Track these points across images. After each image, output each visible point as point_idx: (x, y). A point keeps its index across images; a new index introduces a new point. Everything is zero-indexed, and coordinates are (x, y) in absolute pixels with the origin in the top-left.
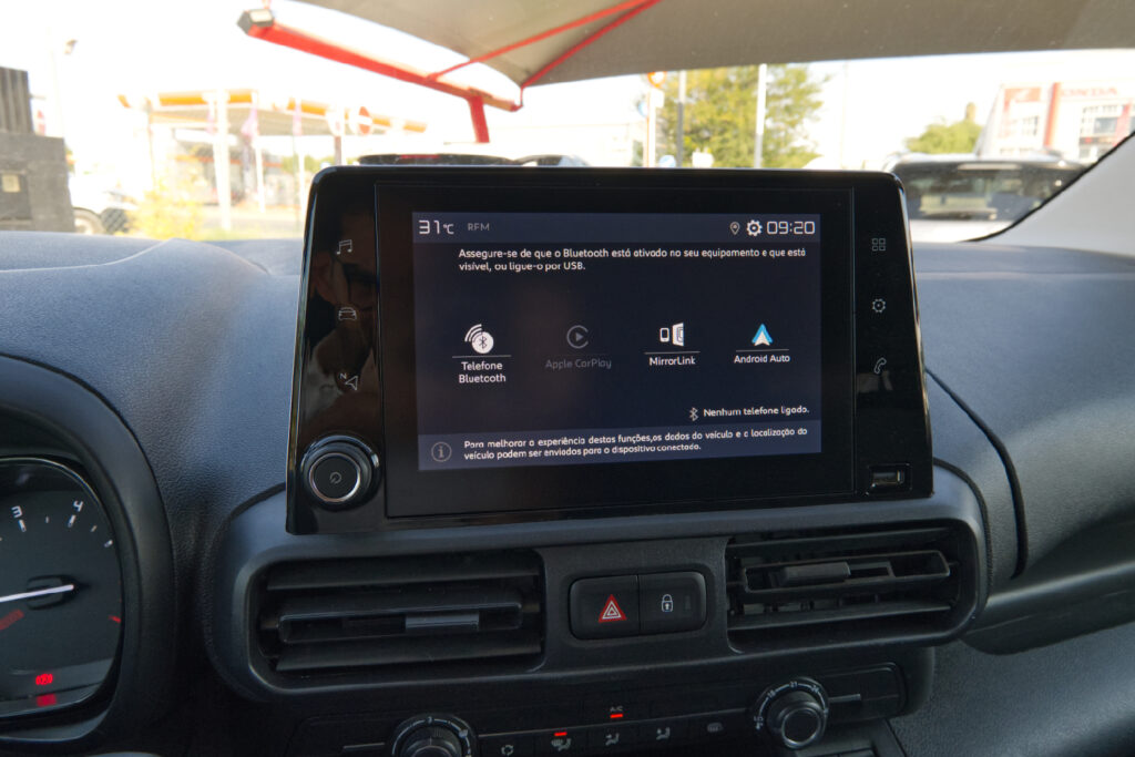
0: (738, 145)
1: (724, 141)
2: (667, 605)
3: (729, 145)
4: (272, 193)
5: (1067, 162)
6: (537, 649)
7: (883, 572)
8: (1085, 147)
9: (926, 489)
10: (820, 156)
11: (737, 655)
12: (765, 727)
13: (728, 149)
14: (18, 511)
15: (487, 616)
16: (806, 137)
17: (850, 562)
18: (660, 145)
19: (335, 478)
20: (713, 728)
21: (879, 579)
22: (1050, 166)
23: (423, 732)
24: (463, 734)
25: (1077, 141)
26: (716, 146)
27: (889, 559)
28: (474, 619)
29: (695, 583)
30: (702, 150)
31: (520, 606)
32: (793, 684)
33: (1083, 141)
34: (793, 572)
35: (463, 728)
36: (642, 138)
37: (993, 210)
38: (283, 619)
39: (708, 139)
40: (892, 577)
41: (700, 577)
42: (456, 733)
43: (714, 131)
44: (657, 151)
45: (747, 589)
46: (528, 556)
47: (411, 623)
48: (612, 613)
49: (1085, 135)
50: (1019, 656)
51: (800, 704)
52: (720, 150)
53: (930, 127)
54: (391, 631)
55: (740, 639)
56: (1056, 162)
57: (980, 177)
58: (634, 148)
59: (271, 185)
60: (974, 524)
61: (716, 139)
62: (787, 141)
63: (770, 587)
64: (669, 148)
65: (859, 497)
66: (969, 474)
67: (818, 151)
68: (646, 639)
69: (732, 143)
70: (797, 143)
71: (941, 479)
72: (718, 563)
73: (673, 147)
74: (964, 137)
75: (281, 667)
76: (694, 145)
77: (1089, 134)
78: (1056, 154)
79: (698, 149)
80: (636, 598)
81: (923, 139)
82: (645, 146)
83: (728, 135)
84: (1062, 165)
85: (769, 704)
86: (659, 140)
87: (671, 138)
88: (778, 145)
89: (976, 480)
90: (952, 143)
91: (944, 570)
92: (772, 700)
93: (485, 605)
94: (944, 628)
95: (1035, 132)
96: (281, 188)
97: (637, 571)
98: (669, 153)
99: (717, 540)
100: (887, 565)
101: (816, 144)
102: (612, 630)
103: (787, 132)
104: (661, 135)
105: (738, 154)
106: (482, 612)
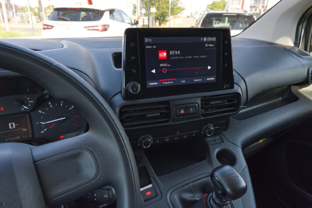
0: (163, 6)
1: (159, 4)
2: (191, 110)
3: (160, 6)
4: (19, 18)
5: (248, 14)
6: (169, 119)
7: (225, 102)
8: (252, 8)
9: (233, 87)
10: (185, 9)
11: (203, 118)
12: (204, 133)
13: (160, 7)
14: (50, 103)
15: (161, 114)
16: (181, 4)
17: (221, 101)
18: (141, 5)
19: (135, 89)
20: (194, 135)
21: (225, 104)
22: (245, 15)
23: (144, 138)
24: (151, 138)
25: (249, 7)
26: (157, 6)
27: (226, 100)
28: (159, 114)
29: (196, 105)
30: (153, 7)
31: (166, 111)
32: (209, 125)
33: (251, 7)
34: (212, 103)
35: (151, 137)
36: (136, 3)
37: (231, 27)
38: (125, 116)
39: (154, 4)
40: (227, 103)
41: (197, 104)
42: (150, 138)
43: (156, 1)
44: (140, 7)
45: (204, 106)
46: (167, 102)
47: (148, 115)
48: (182, 112)
49: (252, 5)
50: (244, 120)
51: (209, 128)
52: (158, 7)
53: (214, 1)
54: (144, 117)
55: (203, 115)
56: (246, 14)
57: (227, 17)
58: (133, 6)
59: (19, 16)
60: (240, 92)
61: (157, 4)
62: (176, 5)
63: (207, 106)
64: (144, 6)
65: (222, 89)
66: (240, 85)
67: (185, 8)
68: (188, 116)
69: (161, 5)
70: (179, 6)
71: (235, 86)
72: (199, 102)
73: (145, 6)
74: (222, 5)
75: (125, 125)
76: (150, 6)
77: (253, 5)
78: (245, 11)
79: (152, 7)
80: (186, 109)
81: (212, 5)
82: (136, 5)
83: (160, 3)
84: (247, 15)
85: (204, 129)
86: (140, 4)
87: (144, 3)
88: (174, 6)
89: (241, 86)
90: (219, 6)
91: (236, 102)
92: (205, 128)
93: (160, 112)
94: (235, 111)
95: (239, 4)
96: (22, 17)
97: (186, 104)
98: (144, 8)
99: (199, 98)
100: (226, 101)
101: (184, 6)
102: (183, 115)
103: (176, 3)
104: (141, 2)
105: (163, 8)
106: (160, 113)
